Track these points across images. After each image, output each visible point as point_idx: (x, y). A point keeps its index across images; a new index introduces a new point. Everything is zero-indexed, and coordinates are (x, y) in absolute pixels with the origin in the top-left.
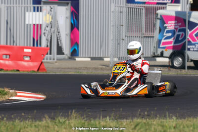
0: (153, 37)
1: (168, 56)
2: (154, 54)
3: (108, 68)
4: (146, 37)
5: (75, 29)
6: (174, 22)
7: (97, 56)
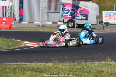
0: (59, 13)
1: (66, 22)
2: (60, 20)
3: (39, 27)
4: (53, 12)
5: (21, 9)
6: (70, 6)
7: (31, 21)
